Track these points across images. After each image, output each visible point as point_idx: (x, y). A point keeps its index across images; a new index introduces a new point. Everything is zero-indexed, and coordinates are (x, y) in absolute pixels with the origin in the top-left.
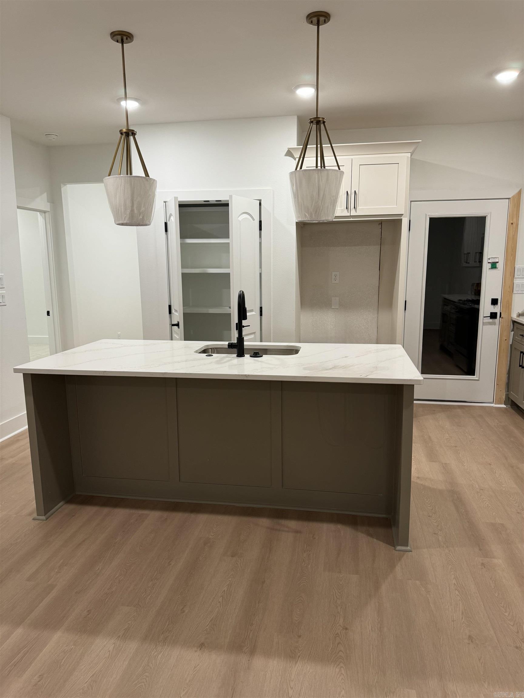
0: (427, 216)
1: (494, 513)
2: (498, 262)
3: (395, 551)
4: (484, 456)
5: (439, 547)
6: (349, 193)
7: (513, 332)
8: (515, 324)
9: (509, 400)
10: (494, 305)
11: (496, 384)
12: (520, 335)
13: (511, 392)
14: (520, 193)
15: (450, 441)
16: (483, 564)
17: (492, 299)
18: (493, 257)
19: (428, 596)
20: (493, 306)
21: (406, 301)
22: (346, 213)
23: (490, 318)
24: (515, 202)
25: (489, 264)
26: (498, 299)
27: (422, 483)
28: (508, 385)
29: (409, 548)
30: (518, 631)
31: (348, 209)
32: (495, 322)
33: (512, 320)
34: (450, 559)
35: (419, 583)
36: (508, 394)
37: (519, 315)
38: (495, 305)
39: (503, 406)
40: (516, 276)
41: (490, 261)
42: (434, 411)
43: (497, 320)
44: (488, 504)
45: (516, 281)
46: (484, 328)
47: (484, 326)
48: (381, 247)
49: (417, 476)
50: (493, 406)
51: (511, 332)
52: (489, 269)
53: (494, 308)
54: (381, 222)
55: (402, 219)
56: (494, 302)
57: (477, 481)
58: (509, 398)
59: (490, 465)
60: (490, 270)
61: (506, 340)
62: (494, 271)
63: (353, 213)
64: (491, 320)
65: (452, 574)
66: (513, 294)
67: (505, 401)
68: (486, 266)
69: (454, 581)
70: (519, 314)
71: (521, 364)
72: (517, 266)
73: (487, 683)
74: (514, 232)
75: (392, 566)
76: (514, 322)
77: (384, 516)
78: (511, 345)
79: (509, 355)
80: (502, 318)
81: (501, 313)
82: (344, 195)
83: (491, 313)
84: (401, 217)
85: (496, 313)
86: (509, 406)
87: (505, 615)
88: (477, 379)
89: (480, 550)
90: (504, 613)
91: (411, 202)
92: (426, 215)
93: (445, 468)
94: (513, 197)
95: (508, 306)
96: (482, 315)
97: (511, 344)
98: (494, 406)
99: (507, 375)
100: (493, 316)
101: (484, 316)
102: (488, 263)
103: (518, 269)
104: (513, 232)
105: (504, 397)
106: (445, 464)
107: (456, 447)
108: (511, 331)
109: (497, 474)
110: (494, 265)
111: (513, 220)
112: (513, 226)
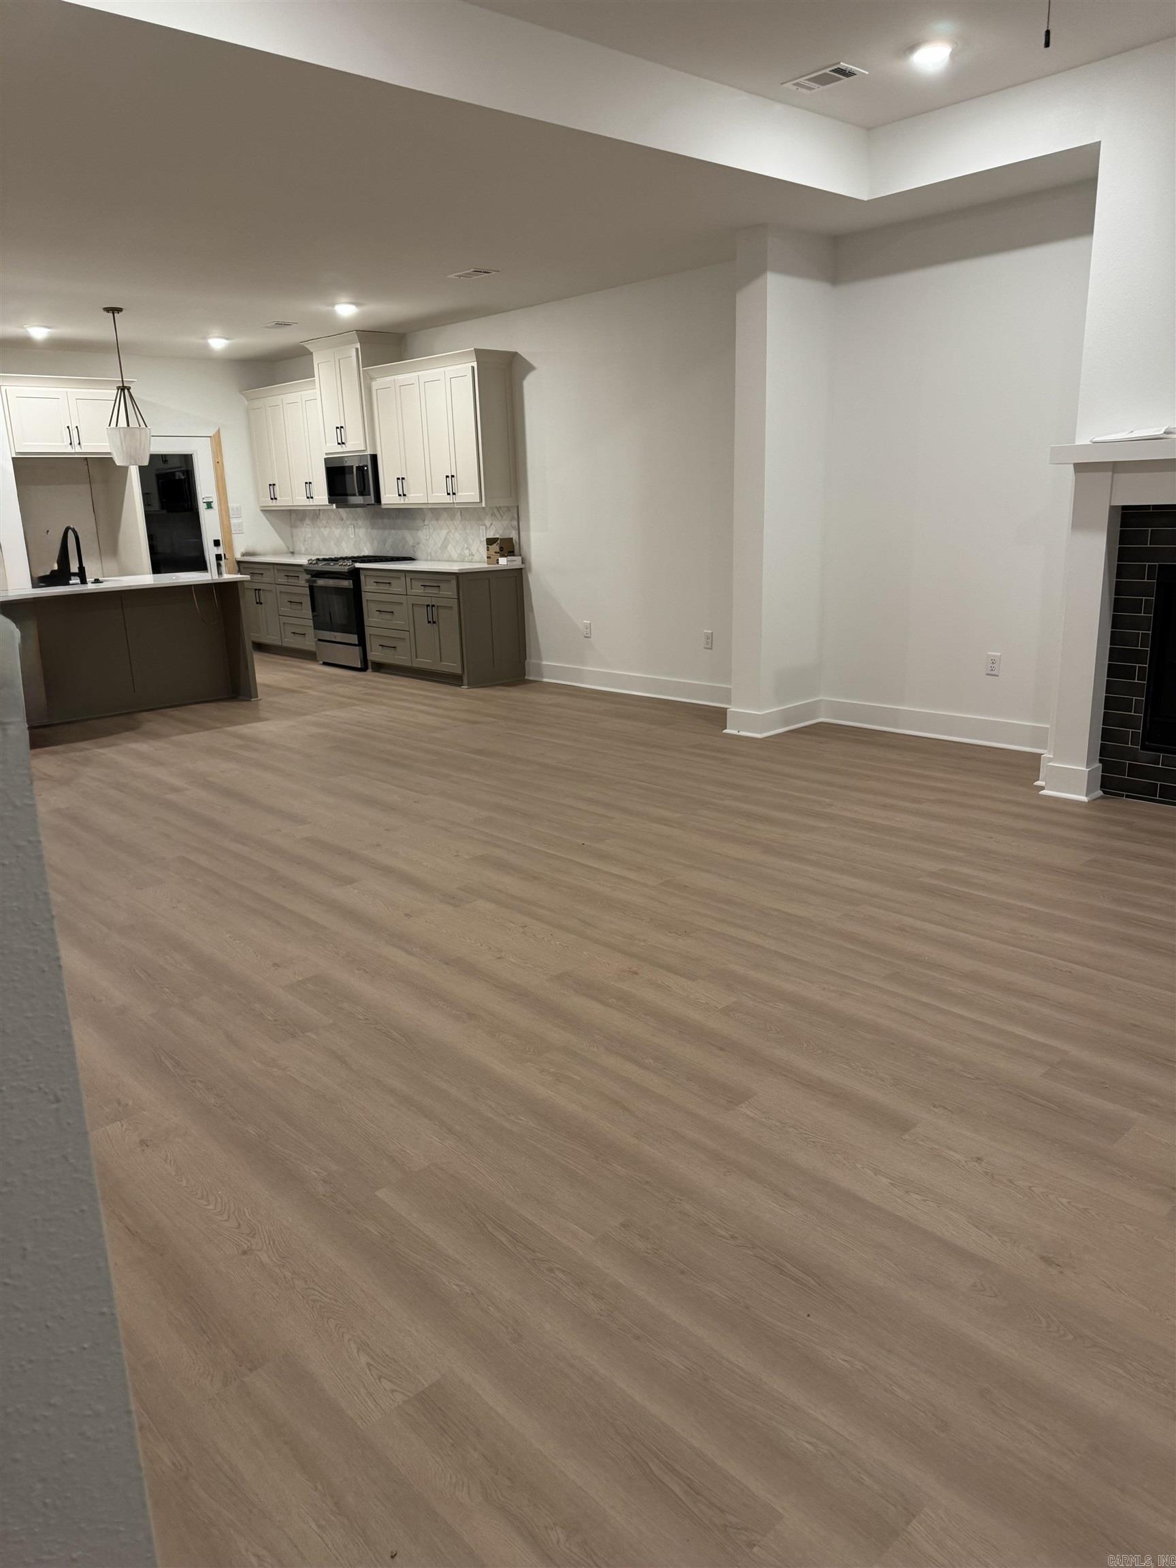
2: (212, 502)
6: (70, 428)
12: (249, 574)
14: (219, 431)
17: (214, 540)
18: (206, 497)
20: (215, 548)
22: (69, 450)
23: (216, 560)
26: (219, 540)
31: (72, 445)
32: (222, 564)
33: (237, 560)
38: (218, 547)
40: (231, 516)
41: (204, 501)
43: (223, 562)
45: (232, 521)
52: (205, 509)
53: (218, 550)
56: (217, 543)
62: (210, 511)
63: (78, 449)
66: (232, 535)
68: (202, 507)
70: (243, 553)
71: (257, 601)
72: (230, 505)
76: (239, 563)
80: (227, 559)
81: (225, 555)
83: (216, 555)
85: (220, 555)
94: (214, 435)
95: (230, 547)
96: (208, 558)
100: (218, 557)
101: (211, 559)
102: (203, 503)
104: (220, 471)
110: (209, 504)
111: (218, 458)
112: (218, 464)
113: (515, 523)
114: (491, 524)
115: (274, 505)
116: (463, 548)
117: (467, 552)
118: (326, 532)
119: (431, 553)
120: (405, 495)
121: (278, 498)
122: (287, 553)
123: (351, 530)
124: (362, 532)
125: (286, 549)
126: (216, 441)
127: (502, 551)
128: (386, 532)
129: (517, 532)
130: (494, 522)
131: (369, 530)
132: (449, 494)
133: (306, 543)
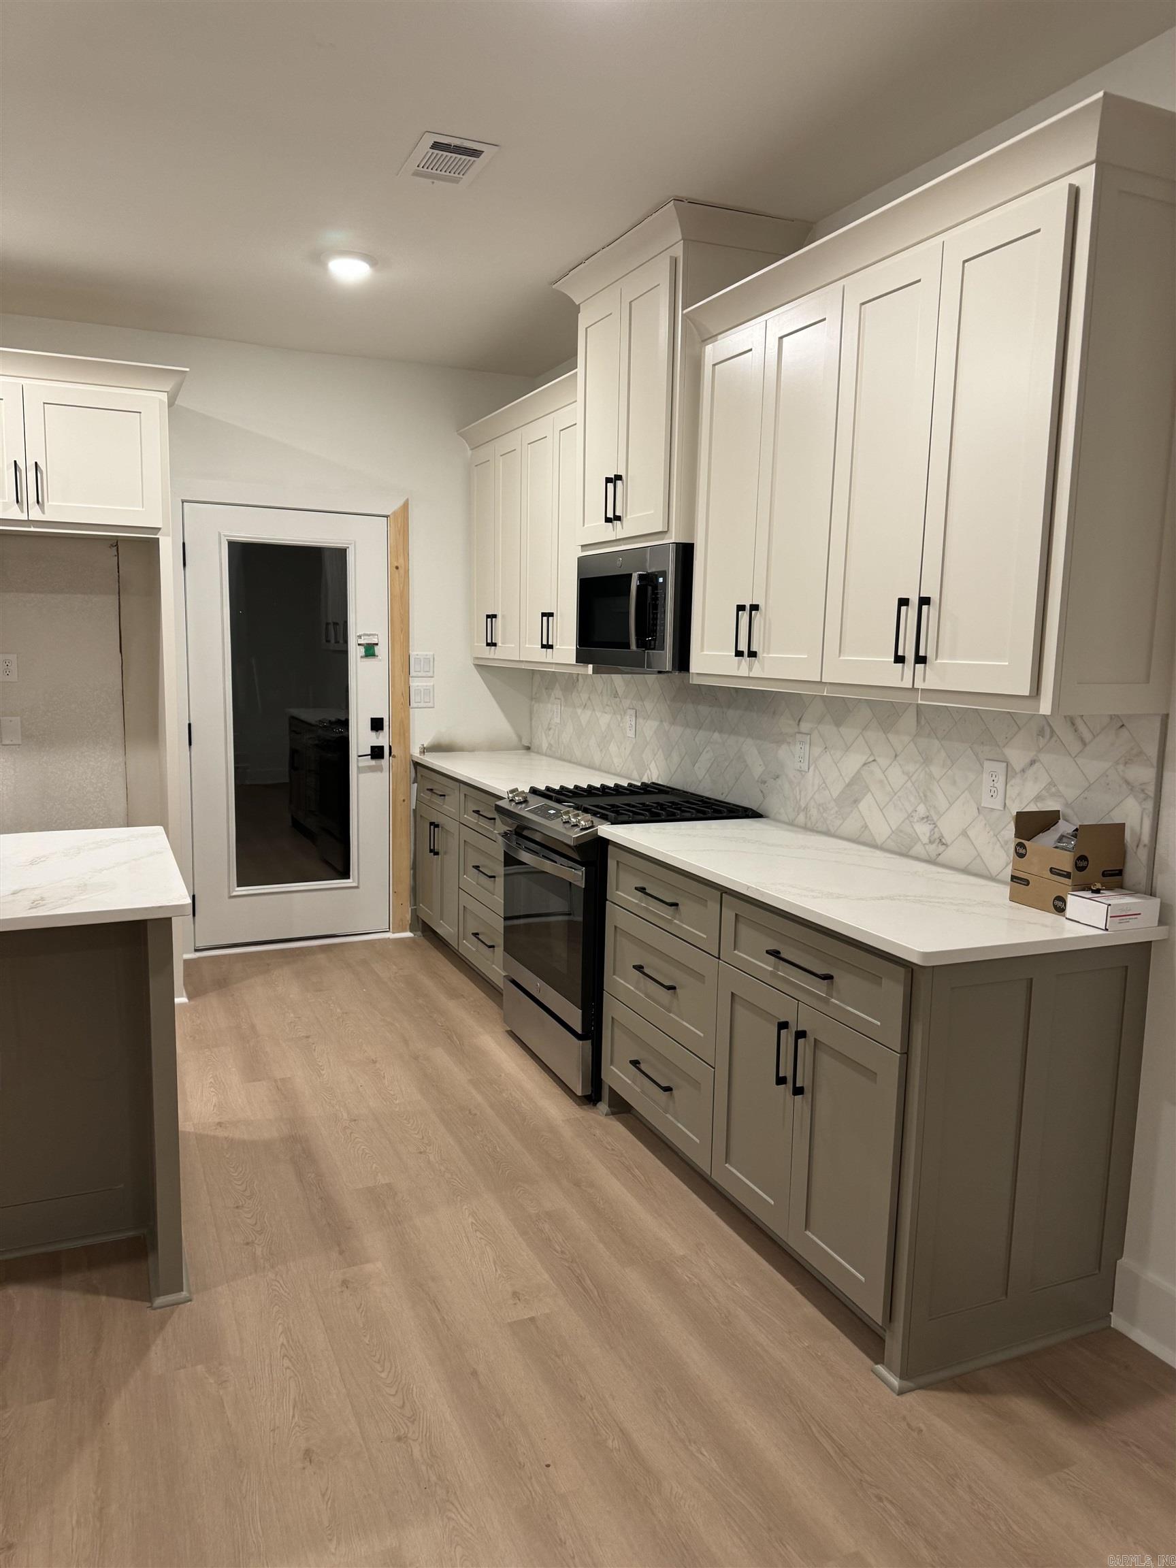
0: (222, 537)
1: (375, 1165)
2: (377, 644)
3: (152, 1311)
4: (364, 1045)
5: (256, 1271)
6: (21, 465)
7: (416, 784)
8: (418, 767)
9: (418, 922)
10: (377, 731)
11: (393, 890)
12: (428, 789)
13: (421, 905)
14: (406, 506)
15: (296, 1028)
16: (345, 1283)
17: (372, 719)
18: (366, 633)
19: (221, 1392)
20: (374, 734)
21: (190, 725)
22: (15, 513)
23: (372, 758)
24: (399, 525)
25: (361, 647)
26: (382, 719)
27: (226, 1135)
28: (414, 891)
29: (184, 1294)
30: (404, 1403)
31: (22, 505)
32: (382, 765)
33: (412, 760)
34: (277, 1293)
35: (203, 1370)
36: (416, 909)
37: (424, 750)
38: (379, 731)
39: (409, 934)
40: (413, 673)
41: (361, 641)
42: (268, 965)
43: (384, 762)
44: (363, 1149)
45: (414, 684)
46: (360, 779)
47: (360, 775)
48: (119, 599)
49: (217, 1120)
50: (389, 938)
51: (412, 785)
52: (362, 657)
53: (378, 738)
54: (115, 543)
55: (158, 539)
56: (377, 725)
57: (345, 1104)
58: (418, 916)
59: (374, 1062)
60: (362, 660)
61: (404, 801)
62: (370, 662)
63: (35, 514)
64: (373, 762)
65: (279, 1324)
66: (411, 710)
67: (410, 924)
68: (355, 652)
69: (281, 1339)
70: (424, 748)
71: (432, 848)
72: (413, 653)
73: (335, 1542)
74: (401, 586)
75: (141, 1349)
76: (417, 765)
77: (131, 1234)
78: (415, 811)
79: (412, 831)
80: (394, 757)
81: (390, 747)
82: (7, 470)
83: (373, 748)
84: (156, 535)
85: (381, 748)
86: (419, 933)
87: (381, 1378)
88: (355, 884)
89: (341, 1252)
90: (379, 1374)
91: (183, 502)
92: (220, 534)
93: (283, 1091)
94: (394, 513)
95: (403, 732)
96: (356, 752)
97: (413, 810)
98: (391, 938)
99: (412, 872)
100: (377, 752)
101: (360, 754)
102: (359, 645)
103: (415, 659)
104: (399, 585)
105: (408, 916)
106: (283, 1080)
107: (308, 1037)
108: (412, 782)
109: (386, 1079)
110: (370, 650)
111: (397, 560)
112: (399, 572)
113: (1144, 774)
114: (1033, 762)
115: (491, 656)
116: (910, 816)
117: (923, 830)
118: (585, 716)
119: (806, 808)
120: (752, 654)
121: (499, 644)
122: (516, 748)
123: (629, 720)
124: (650, 727)
125: (514, 738)
126: (400, 524)
127: (1080, 869)
128: (702, 735)
129: (1149, 805)
130: (1045, 758)
131: (666, 725)
132: (899, 659)
133: (551, 732)
